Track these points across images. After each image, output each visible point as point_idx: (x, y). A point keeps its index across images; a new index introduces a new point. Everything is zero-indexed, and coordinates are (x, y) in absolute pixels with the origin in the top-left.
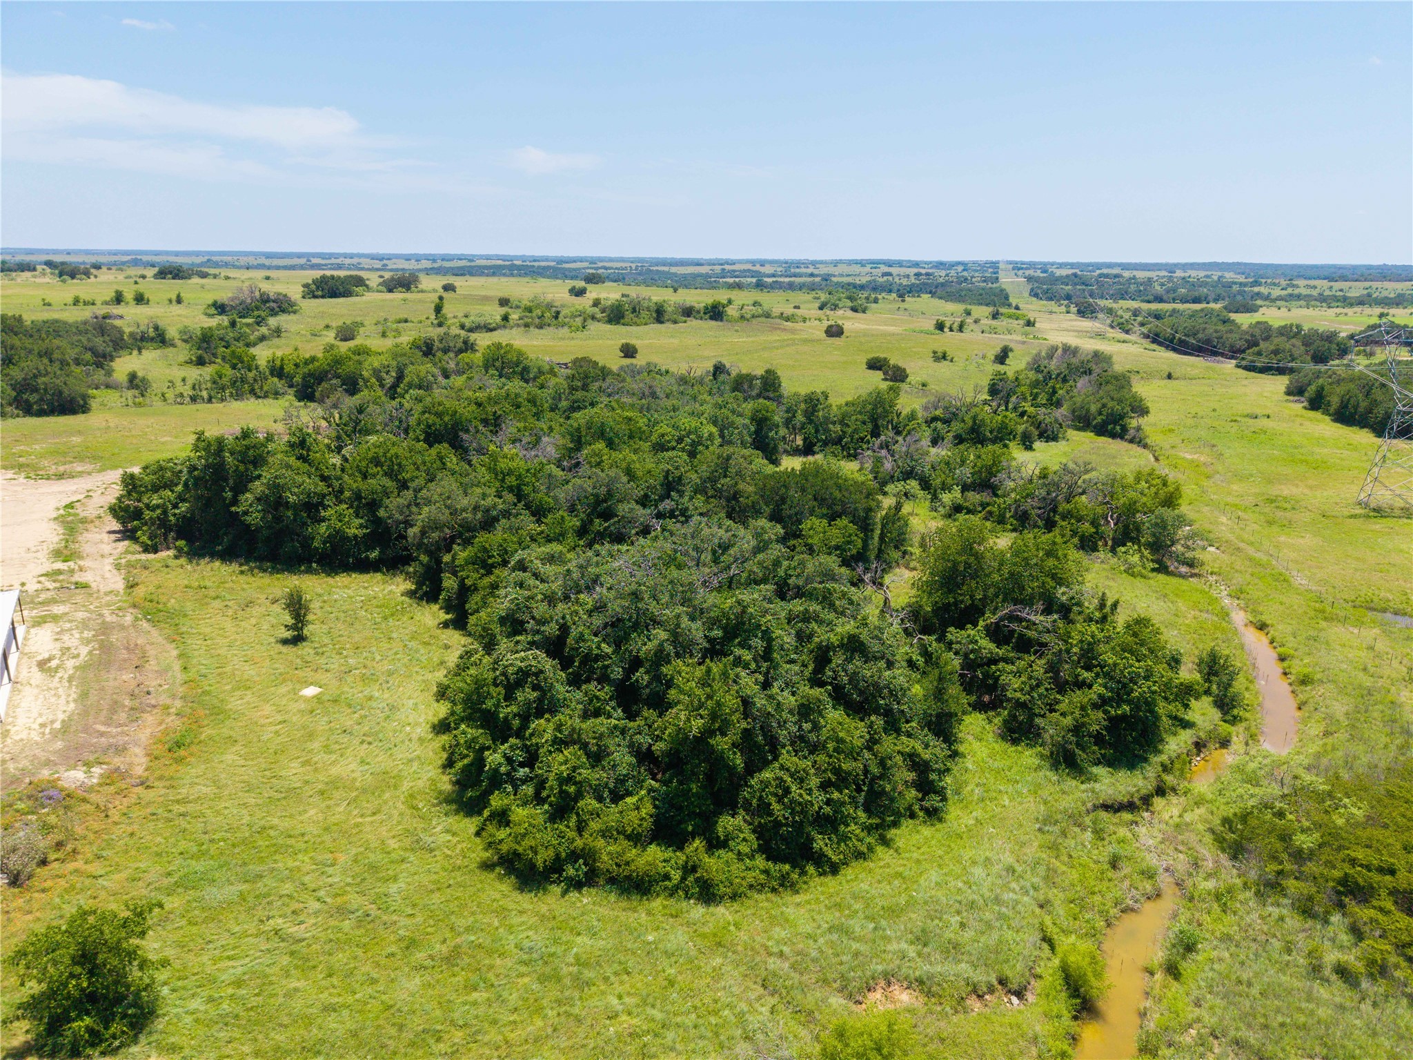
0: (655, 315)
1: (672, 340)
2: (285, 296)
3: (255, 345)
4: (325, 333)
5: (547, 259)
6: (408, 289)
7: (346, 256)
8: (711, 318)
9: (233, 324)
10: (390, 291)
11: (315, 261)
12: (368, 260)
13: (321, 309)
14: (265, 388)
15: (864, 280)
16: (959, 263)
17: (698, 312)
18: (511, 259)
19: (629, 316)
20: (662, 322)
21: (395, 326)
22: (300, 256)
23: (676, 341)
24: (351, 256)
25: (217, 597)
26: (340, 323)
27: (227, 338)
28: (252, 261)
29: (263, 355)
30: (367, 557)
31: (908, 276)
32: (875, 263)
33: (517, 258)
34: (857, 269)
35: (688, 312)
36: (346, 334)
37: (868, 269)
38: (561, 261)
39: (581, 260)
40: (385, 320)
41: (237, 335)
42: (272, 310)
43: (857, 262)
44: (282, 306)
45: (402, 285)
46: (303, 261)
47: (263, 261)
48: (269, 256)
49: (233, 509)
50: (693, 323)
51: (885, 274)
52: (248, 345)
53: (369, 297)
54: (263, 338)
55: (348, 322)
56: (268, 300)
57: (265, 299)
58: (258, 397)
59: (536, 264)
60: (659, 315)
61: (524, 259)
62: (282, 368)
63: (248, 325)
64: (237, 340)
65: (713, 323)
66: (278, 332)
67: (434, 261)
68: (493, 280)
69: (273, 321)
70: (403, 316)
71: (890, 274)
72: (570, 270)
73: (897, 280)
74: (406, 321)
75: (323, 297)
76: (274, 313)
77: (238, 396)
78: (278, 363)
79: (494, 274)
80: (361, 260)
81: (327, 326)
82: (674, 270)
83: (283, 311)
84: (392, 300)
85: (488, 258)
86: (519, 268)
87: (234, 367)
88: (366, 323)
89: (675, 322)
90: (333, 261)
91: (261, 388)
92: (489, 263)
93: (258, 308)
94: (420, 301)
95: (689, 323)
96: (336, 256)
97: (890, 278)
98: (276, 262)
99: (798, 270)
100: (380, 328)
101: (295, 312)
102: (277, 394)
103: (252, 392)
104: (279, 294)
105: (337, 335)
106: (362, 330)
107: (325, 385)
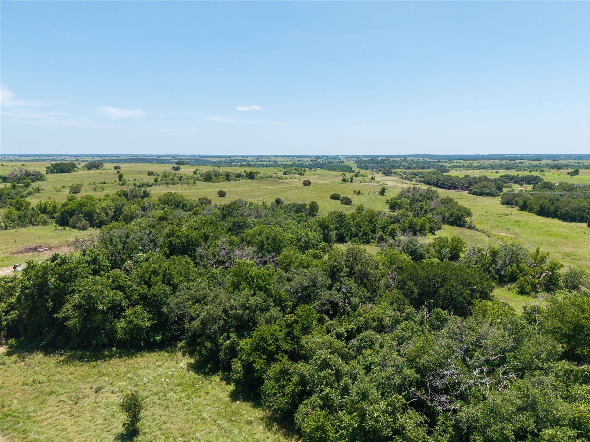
0: (225, 177)
1: (238, 189)
2: (39, 172)
3: (26, 197)
4: (63, 190)
5: (152, 156)
6: (98, 169)
7: (58, 155)
8: (249, 178)
9: (14, 187)
10: (89, 169)
11: (43, 158)
12: (69, 157)
13: (57, 178)
14: (38, 220)
15: (291, 163)
16: (324, 156)
17: (243, 176)
18: (136, 156)
19: (214, 178)
20: (229, 181)
21: (100, 185)
22: (35, 156)
23: (240, 189)
24: (61, 155)
25: (52, 392)
26: (70, 185)
27: (11, 194)
28: (12, 158)
29: (34, 202)
30: (155, 340)
31: (308, 161)
32: (293, 157)
33: (140, 155)
34: (286, 159)
35: (239, 176)
36: (76, 190)
37: (290, 159)
38: (159, 156)
39: (168, 156)
40: (94, 183)
41: (16, 192)
42: (32, 179)
43: (285, 156)
44: (37, 177)
45: (95, 167)
46: (37, 158)
47: (17, 158)
48: (20, 156)
49: (55, 316)
50: (242, 181)
51: (298, 161)
52: (22, 197)
53: (81, 172)
54: (30, 194)
55: (74, 184)
56: (30, 175)
57: (28, 174)
58: (34, 225)
59: (148, 158)
60: (227, 177)
61: (142, 156)
62: (45, 208)
63: (21, 187)
64: (16, 194)
65: (251, 181)
66: (38, 190)
67: (101, 157)
68: (132, 165)
69: (35, 185)
70: (103, 181)
71: (300, 161)
72: (165, 160)
73: (304, 162)
74: (105, 183)
75: (57, 173)
76: (33, 181)
77: (23, 224)
78: (43, 206)
79: (130, 162)
80: (66, 157)
81: (64, 187)
82: (210, 159)
83: (38, 180)
84: (93, 174)
85: (126, 155)
86: (141, 159)
87: (18, 209)
88: (84, 184)
89: (235, 180)
90: (52, 158)
91: (36, 220)
92: (127, 158)
93: (24, 179)
94: (108, 174)
95: (241, 181)
96: (54, 155)
97: (301, 162)
98: (24, 159)
99: (262, 159)
100: (93, 187)
101: (44, 180)
102: (45, 223)
103: (31, 222)
104: (35, 172)
105: (70, 191)
106: (83, 188)
107: (74, 217)
